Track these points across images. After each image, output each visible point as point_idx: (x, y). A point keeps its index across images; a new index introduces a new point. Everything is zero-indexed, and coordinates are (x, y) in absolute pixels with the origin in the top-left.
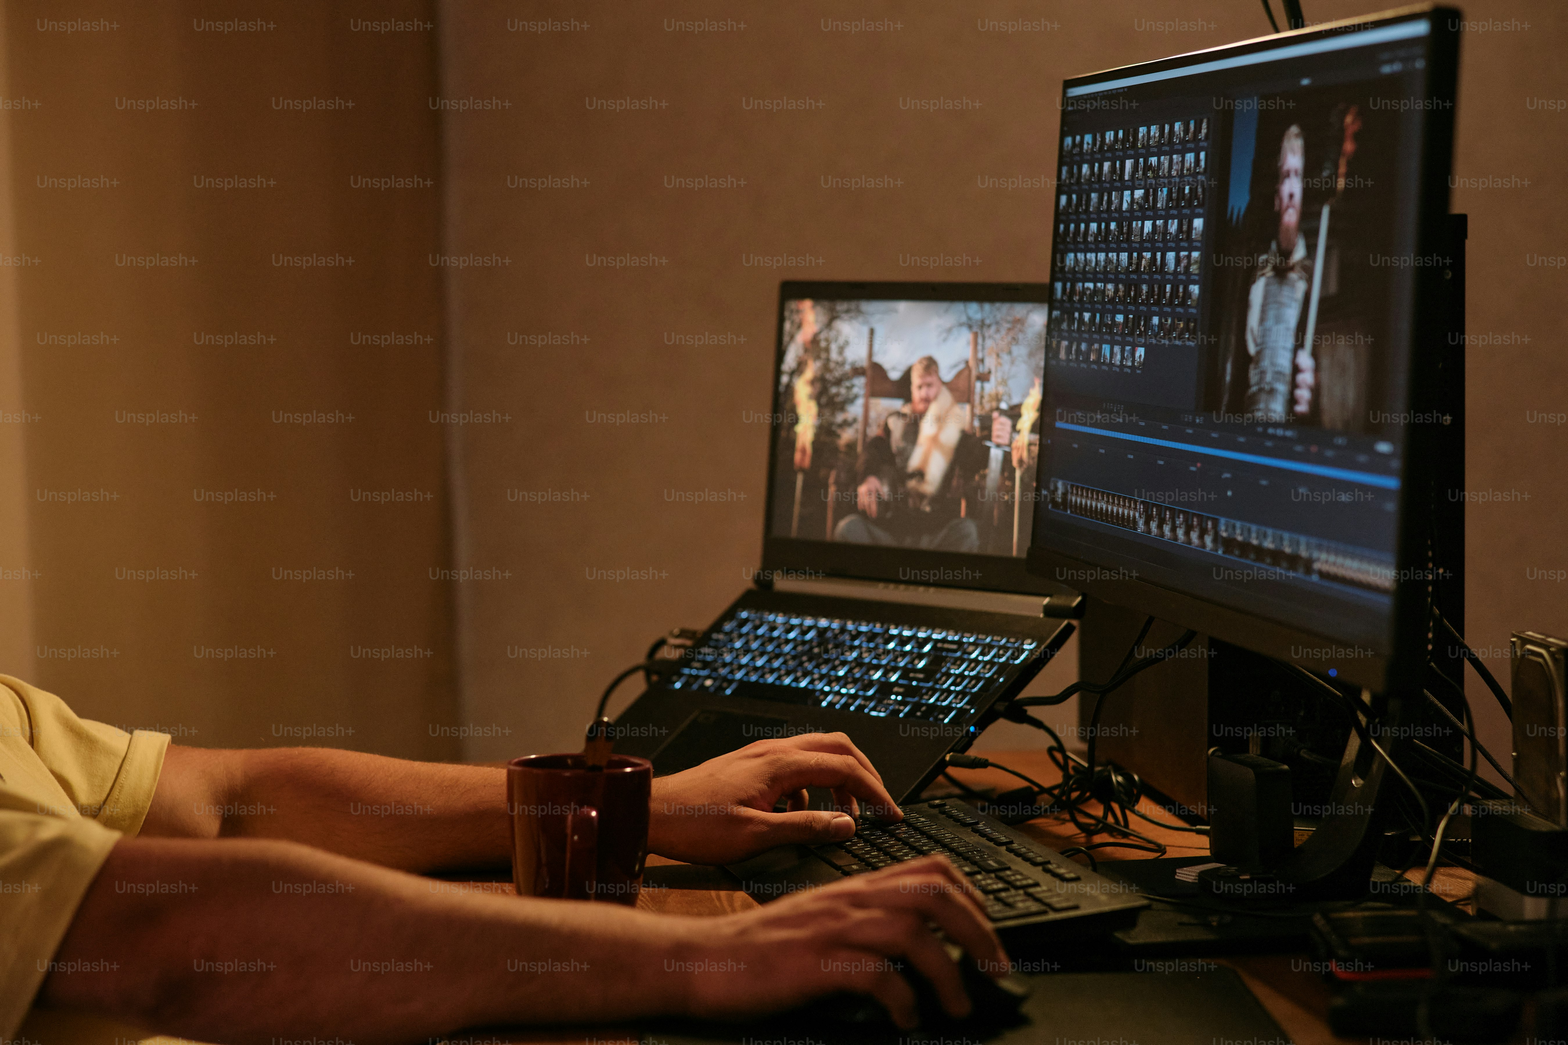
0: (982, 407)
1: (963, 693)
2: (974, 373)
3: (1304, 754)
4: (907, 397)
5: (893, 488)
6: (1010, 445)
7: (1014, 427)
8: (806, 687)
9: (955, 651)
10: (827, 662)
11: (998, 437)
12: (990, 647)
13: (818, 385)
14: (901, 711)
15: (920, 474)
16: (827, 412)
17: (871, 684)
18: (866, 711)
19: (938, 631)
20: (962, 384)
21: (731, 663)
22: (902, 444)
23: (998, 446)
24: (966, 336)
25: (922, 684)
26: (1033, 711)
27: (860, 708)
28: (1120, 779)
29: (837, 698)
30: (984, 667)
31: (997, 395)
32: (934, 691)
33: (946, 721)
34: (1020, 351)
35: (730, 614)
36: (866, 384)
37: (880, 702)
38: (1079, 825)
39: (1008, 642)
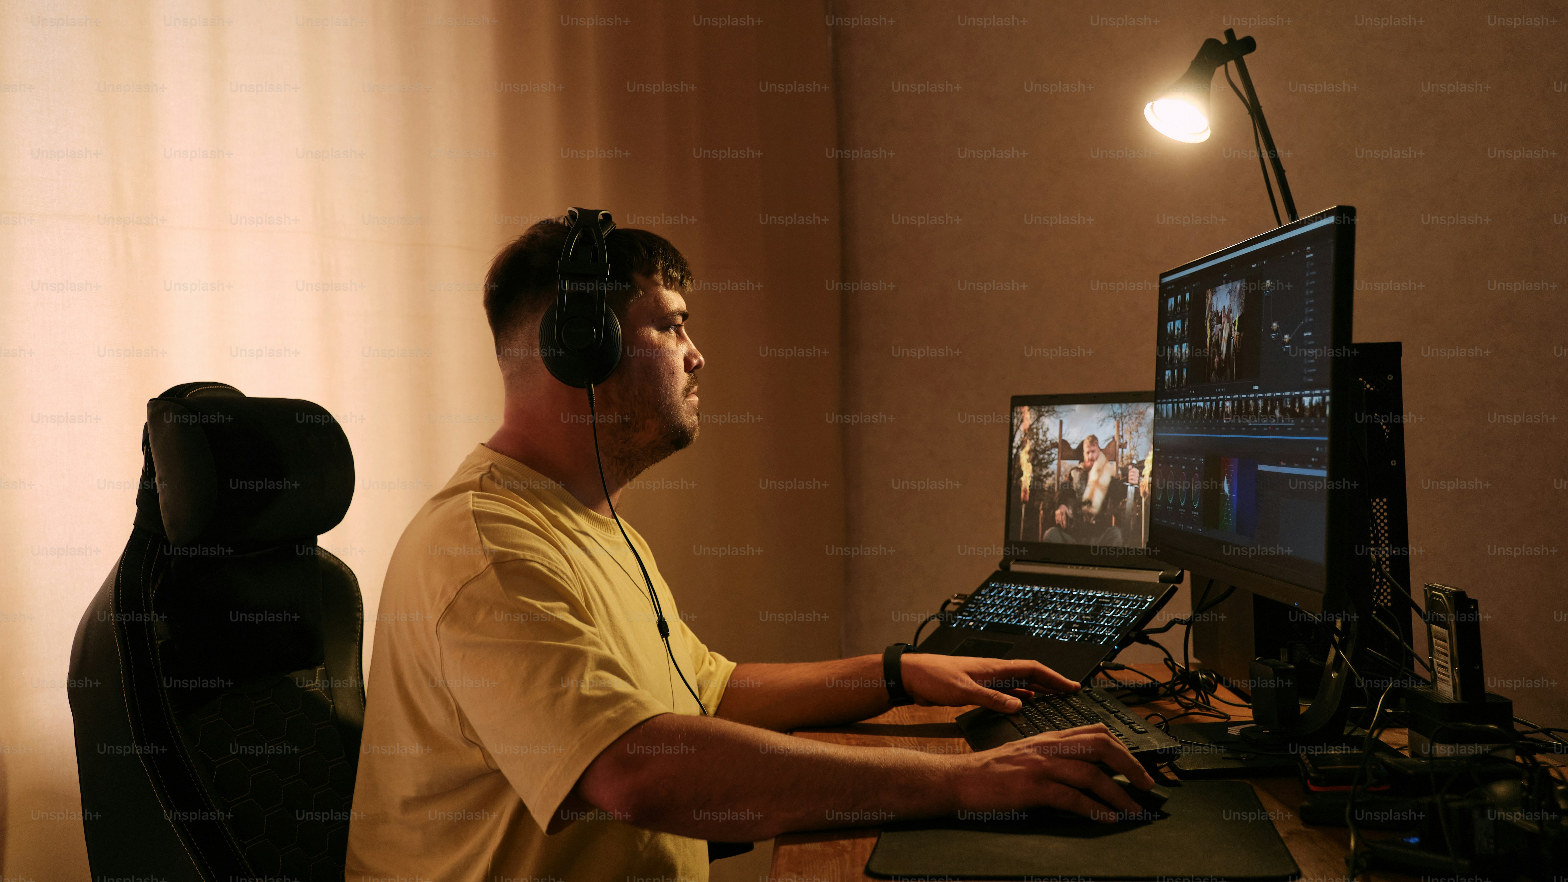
0: (1123, 464)
1: (1112, 627)
2: (1118, 444)
3: (1312, 661)
4: (1081, 460)
5: (1074, 510)
6: (1138, 484)
7: (1140, 474)
8: (1024, 625)
9: (1108, 603)
10: (1036, 611)
11: (1132, 479)
12: (1128, 600)
13: (1033, 454)
14: (1077, 638)
15: (1089, 503)
16: (1038, 469)
17: (1060, 623)
18: (1057, 638)
19: (1099, 592)
20: (1111, 450)
21: (984, 612)
22: (1079, 486)
23: (1132, 485)
24: (1112, 423)
25: (1089, 622)
26: (1152, 637)
27: (1054, 636)
28: (1204, 676)
29: (1042, 631)
30: (1124, 612)
31: (1131, 455)
32: (1096, 626)
33: (1102, 643)
34: (1143, 430)
35: (985, 585)
36: (1059, 452)
37: (1065, 633)
38: (1180, 703)
39: (1138, 597)
